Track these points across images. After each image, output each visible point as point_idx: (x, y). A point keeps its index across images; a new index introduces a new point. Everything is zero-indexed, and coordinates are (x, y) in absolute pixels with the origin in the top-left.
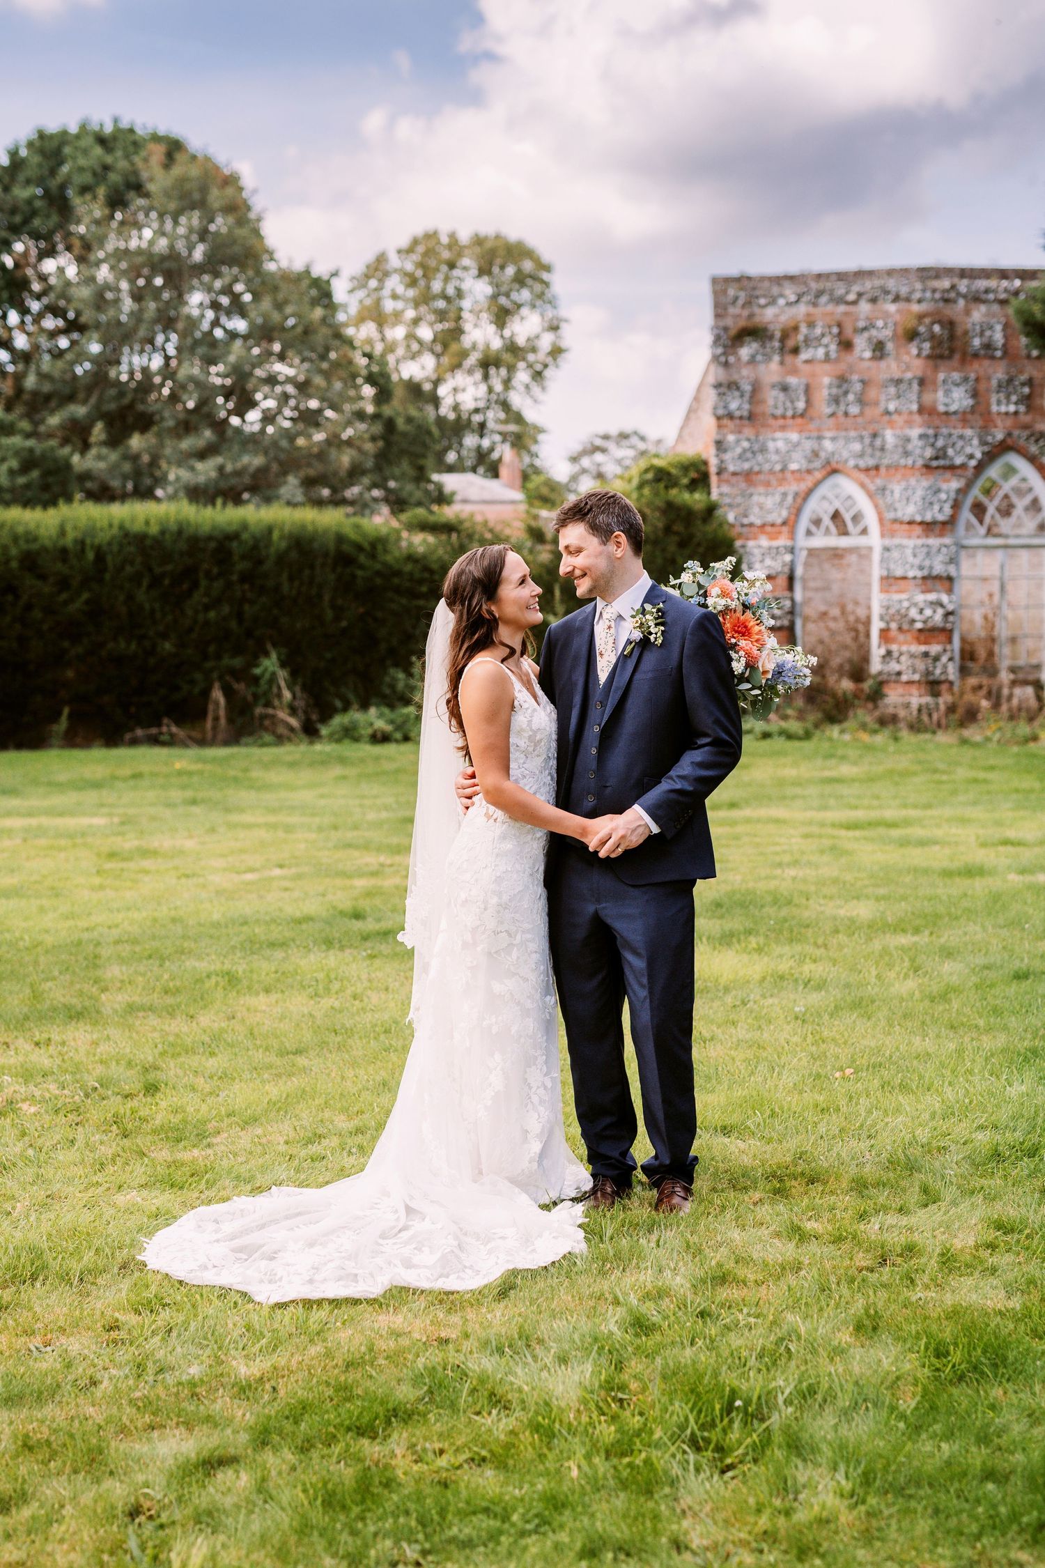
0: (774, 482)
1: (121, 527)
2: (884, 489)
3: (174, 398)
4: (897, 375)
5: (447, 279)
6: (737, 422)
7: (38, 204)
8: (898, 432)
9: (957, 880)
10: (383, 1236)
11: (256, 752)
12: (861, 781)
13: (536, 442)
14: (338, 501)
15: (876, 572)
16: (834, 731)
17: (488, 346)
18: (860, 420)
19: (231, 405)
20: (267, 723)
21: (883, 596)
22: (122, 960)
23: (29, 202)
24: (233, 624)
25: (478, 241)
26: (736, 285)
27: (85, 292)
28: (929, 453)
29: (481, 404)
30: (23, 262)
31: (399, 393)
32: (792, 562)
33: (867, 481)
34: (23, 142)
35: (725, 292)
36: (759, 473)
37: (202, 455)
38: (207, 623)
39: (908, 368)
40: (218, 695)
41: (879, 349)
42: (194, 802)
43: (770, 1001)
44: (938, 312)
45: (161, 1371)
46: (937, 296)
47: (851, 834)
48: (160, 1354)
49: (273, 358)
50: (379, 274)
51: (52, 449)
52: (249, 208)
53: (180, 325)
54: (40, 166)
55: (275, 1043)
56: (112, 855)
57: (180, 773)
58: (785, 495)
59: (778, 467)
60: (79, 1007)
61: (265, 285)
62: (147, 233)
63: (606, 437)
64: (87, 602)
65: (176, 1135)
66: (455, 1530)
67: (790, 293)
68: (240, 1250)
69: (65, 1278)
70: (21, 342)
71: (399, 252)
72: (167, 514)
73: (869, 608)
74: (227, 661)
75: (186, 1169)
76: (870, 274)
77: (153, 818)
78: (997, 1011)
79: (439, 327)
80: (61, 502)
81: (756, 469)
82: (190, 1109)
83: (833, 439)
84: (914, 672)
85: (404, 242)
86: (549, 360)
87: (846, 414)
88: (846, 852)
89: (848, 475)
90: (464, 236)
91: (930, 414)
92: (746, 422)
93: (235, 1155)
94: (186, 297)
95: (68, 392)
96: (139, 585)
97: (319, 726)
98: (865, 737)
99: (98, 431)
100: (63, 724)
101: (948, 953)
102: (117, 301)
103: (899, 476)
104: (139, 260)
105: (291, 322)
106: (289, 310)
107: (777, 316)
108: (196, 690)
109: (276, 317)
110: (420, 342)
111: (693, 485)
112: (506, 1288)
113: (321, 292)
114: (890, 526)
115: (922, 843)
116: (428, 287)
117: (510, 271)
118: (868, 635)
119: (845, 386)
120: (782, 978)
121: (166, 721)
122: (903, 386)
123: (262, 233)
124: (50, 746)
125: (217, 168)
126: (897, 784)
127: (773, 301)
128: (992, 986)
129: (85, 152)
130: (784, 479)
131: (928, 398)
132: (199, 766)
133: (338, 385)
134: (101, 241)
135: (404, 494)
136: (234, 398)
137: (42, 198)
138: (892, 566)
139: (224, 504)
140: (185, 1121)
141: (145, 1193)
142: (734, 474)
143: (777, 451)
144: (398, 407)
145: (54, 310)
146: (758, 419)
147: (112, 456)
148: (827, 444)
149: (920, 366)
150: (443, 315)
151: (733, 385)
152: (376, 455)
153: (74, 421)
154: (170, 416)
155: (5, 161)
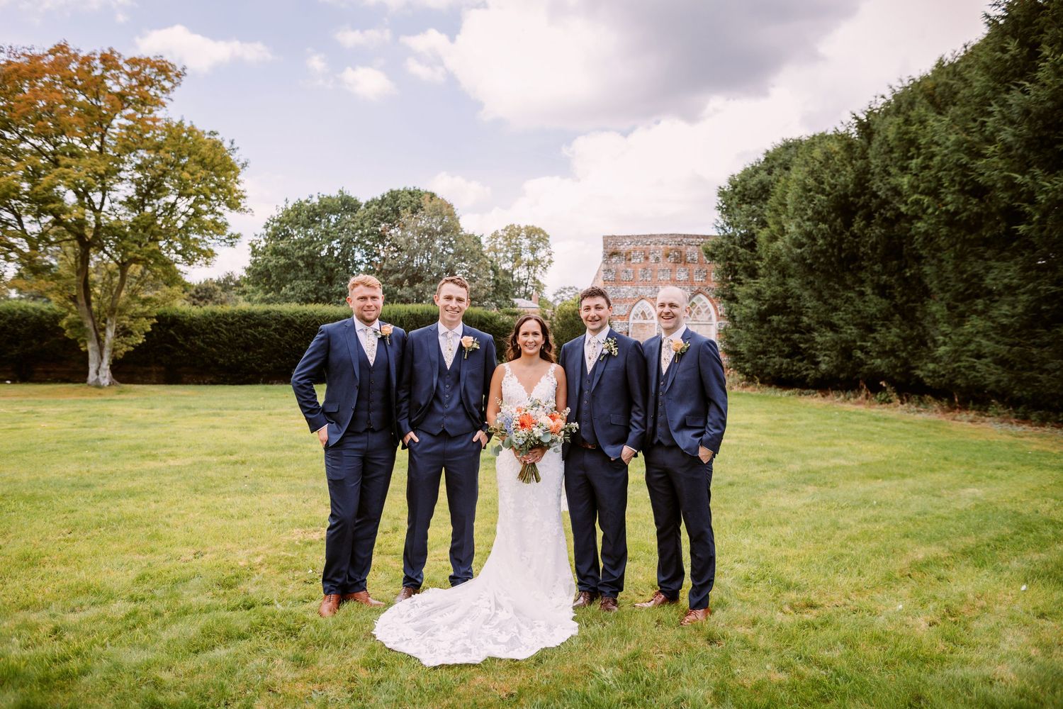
0: (622, 302)
1: (409, 312)
3: (429, 273)
4: (663, 269)
5: (517, 239)
6: (611, 282)
7: (390, 212)
10: (484, 623)
13: (543, 289)
15: (655, 331)
17: (529, 260)
18: (651, 282)
23: (387, 211)
25: (527, 227)
26: (610, 239)
27: (403, 240)
29: (526, 277)
30: (384, 230)
31: (501, 273)
32: (628, 328)
34: (386, 193)
35: (607, 241)
39: (667, 266)
41: (657, 259)
44: (676, 248)
46: (676, 243)
49: (461, 261)
50: (496, 237)
52: (455, 215)
53: (433, 250)
54: (391, 200)
58: (626, 306)
59: (624, 297)
61: (460, 239)
62: (423, 222)
63: (565, 288)
67: (628, 241)
68: (419, 629)
70: (382, 254)
71: (502, 230)
76: (655, 235)
79: (514, 254)
81: (617, 297)
83: (642, 288)
85: (504, 228)
86: (548, 264)
87: (646, 280)
89: (646, 300)
90: (522, 227)
92: (613, 282)
94: (435, 242)
95: (397, 270)
99: (406, 282)
102: (413, 242)
104: (420, 230)
105: (467, 250)
106: (467, 246)
107: (624, 249)
109: (463, 248)
110: (508, 258)
113: (477, 241)
116: (511, 241)
117: (536, 237)
119: (646, 271)
122: (665, 272)
123: (459, 223)
125: (446, 202)
127: (623, 244)
129: (405, 196)
130: (626, 301)
131: (673, 276)
133: (481, 270)
134: (409, 224)
135: (502, 304)
137: (391, 210)
143: (624, 292)
144: (500, 278)
145: (394, 245)
146: (617, 281)
147: (410, 290)
148: (640, 290)
149: (671, 265)
150: (515, 250)
151: (609, 270)
152: (493, 292)
153: (398, 279)
154: (429, 277)
155: (380, 198)
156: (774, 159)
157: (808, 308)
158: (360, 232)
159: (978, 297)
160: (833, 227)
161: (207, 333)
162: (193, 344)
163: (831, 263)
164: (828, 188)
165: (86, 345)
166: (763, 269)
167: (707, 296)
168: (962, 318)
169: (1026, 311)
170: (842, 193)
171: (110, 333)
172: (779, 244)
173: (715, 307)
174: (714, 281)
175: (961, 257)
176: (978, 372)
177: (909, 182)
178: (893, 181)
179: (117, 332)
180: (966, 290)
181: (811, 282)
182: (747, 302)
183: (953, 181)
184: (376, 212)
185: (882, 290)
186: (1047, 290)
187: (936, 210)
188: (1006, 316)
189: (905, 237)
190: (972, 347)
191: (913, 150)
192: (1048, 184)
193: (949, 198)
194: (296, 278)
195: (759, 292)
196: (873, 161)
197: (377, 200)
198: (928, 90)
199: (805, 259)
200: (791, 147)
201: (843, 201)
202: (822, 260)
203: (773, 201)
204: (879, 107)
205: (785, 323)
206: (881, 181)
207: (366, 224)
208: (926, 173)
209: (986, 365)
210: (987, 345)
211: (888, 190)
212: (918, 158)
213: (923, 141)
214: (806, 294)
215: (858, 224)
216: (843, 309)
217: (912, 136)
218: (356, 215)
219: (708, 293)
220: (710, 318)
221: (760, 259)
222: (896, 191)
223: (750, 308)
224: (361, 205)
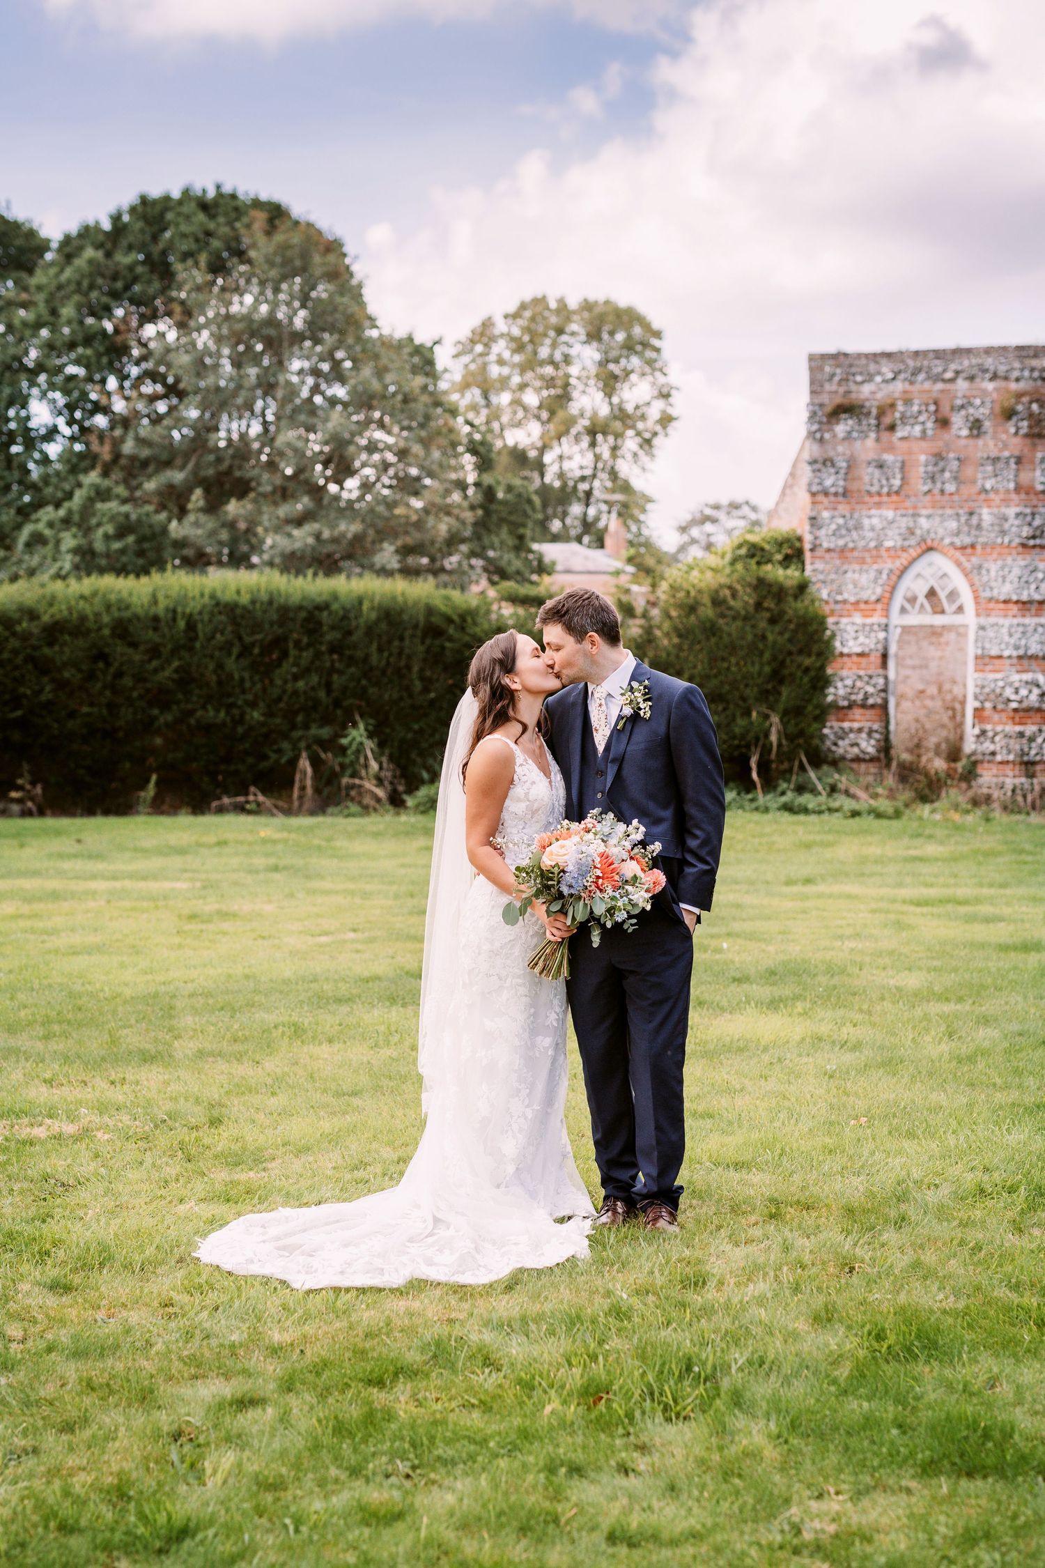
0: (869, 560)
1: (213, 596)
2: (980, 567)
3: (271, 465)
4: (993, 455)
5: (554, 346)
6: (832, 498)
7: (140, 269)
8: (995, 510)
9: (1012, 954)
10: (411, 1240)
11: (341, 822)
12: (944, 860)
13: (644, 511)
14: (436, 571)
15: (971, 650)
16: (925, 810)
17: (595, 414)
18: (956, 498)
19: (329, 473)
20: (353, 793)
21: (977, 675)
22: (195, 1011)
23: (131, 268)
24: (322, 694)
25: (587, 306)
26: (832, 362)
27: (185, 359)
28: (1026, 531)
29: (588, 472)
30: (122, 327)
31: (503, 461)
32: (886, 639)
33: (963, 559)
34: (126, 207)
35: (821, 369)
36: (853, 550)
37: (299, 522)
38: (295, 693)
39: (1005, 446)
40: (305, 764)
41: (976, 427)
42: (276, 869)
43: (804, 1060)
44: (1036, 391)
45: (208, 1337)
46: (1036, 374)
47: (918, 910)
48: (207, 1325)
49: (373, 426)
50: (485, 340)
51: (148, 515)
52: (351, 275)
53: (280, 393)
54: (142, 231)
55: (333, 1086)
56: (193, 917)
57: (264, 841)
58: (880, 572)
59: (873, 544)
60: (153, 1052)
61: (368, 352)
62: (249, 299)
63: (717, 507)
64: (176, 671)
65: (234, 1160)
66: (440, 1451)
67: (887, 370)
68: (284, 1248)
69: (128, 1266)
70: (119, 406)
71: (506, 317)
72: (258, 585)
73: (965, 685)
74: (314, 731)
75: (241, 1188)
76: (968, 351)
77: (236, 883)
78: (1018, 1072)
79: (545, 393)
80: (153, 570)
81: (851, 545)
82: (249, 1138)
83: (929, 517)
84: (1009, 752)
85: (512, 307)
86: (658, 428)
87: (942, 492)
88: (909, 927)
89: (942, 552)
90: (573, 303)
91: (1027, 493)
92: (841, 499)
93: (287, 1178)
94: (286, 363)
95: (166, 458)
96: (229, 654)
97: (405, 797)
98: (956, 817)
99: (197, 497)
100: (151, 790)
101: (985, 1021)
102: (217, 366)
103: (995, 556)
104: (239, 326)
105: (392, 389)
106: (389, 378)
107: (873, 393)
108: (284, 760)
109: (376, 385)
110: (525, 409)
111: (787, 561)
112: (513, 1283)
113: (423, 360)
114: (985, 605)
115: (987, 920)
116: (535, 353)
117: (620, 337)
118: (963, 715)
119: (941, 464)
120: (820, 1039)
121: (252, 789)
122: (1000, 465)
123: (366, 299)
124: (138, 813)
125: (319, 232)
126: (980, 864)
127: (870, 379)
128: (1020, 1051)
129: (188, 218)
130: (880, 557)
131: (1025, 477)
132: (285, 835)
133: (436, 454)
134: (202, 308)
135: (503, 563)
136: (332, 466)
137: (143, 263)
138: (987, 646)
139: (315, 574)
140: (244, 1149)
141: (203, 1205)
142: (829, 550)
143: (872, 529)
145: (154, 376)
146: (853, 495)
147: (209, 523)
148: (923, 522)
149: (1017, 444)
150: (550, 382)
151: (828, 462)
152: (475, 524)
153: (171, 487)
154: (267, 483)
155: (107, 225)
158: (44, 333)
184: (96, 269)
197: (97, 227)
207: (67, 311)
218: (33, 281)
224: (47, 249)
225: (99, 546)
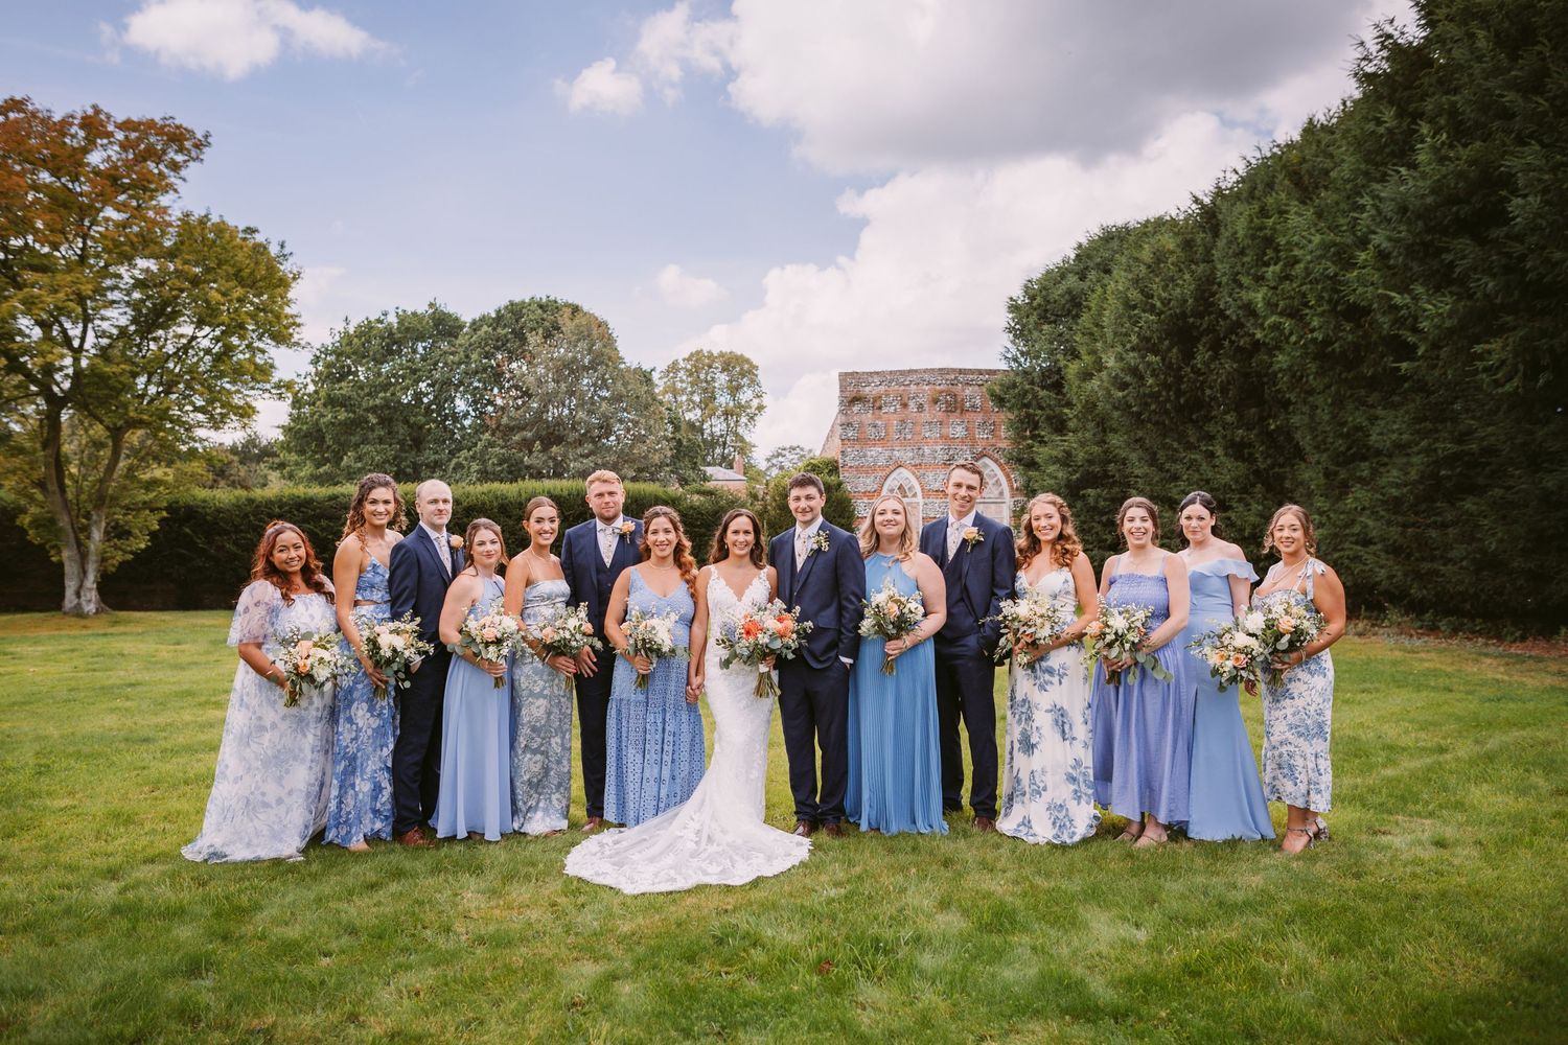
0: (870, 472)
2: (924, 475)
3: (574, 429)
4: (929, 421)
5: (707, 373)
6: (852, 442)
7: (510, 336)
8: (931, 448)
13: (750, 451)
14: (654, 480)
15: (921, 515)
17: (727, 405)
18: (911, 441)
19: (601, 433)
23: (505, 336)
25: (722, 355)
26: (850, 377)
27: (531, 379)
28: (945, 458)
29: (724, 433)
30: (501, 364)
31: (684, 428)
33: (915, 471)
34: (503, 307)
35: (845, 380)
36: (862, 467)
37: (586, 456)
39: (935, 417)
41: (920, 407)
44: (948, 390)
46: (948, 382)
49: (622, 410)
50: (674, 371)
51: (513, 454)
53: (577, 395)
54: (511, 318)
58: (875, 478)
59: (872, 464)
61: (620, 375)
62: (562, 350)
63: (784, 449)
67: (877, 380)
68: (615, 864)
70: (499, 401)
71: (684, 360)
76: (916, 371)
79: (703, 396)
81: (861, 465)
83: (898, 451)
85: (687, 356)
86: (757, 412)
87: (905, 439)
89: (905, 468)
90: (715, 353)
91: (945, 439)
92: (856, 442)
94: (580, 381)
95: (523, 426)
99: (537, 445)
102: (547, 383)
103: (931, 469)
104: (557, 363)
106: (630, 387)
107: (871, 391)
109: (623, 391)
110: (694, 403)
111: (830, 472)
113: (646, 378)
114: (926, 493)
116: (698, 377)
117: (737, 369)
119: (904, 425)
122: (932, 426)
125: (596, 318)
127: (869, 385)
129: (533, 312)
130: (875, 470)
131: (944, 431)
133: (653, 424)
134: (539, 355)
135: (687, 476)
136: (603, 430)
137: (511, 333)
138: (929, 512)
142: (850, 467)
143: (871, 457)
144: (682, 435)
145: (517, 387)
146: (862, 441)
147: (543, 457)
148: (896, 453)
149: (940, 416)
150: (705, 390)
151: (849, 424)
152: (672, 456)
153: (524, 439)
154: (572, 436)
155: (493, 315)
156: (1089, 257)
157: (1137, 477)
158: (463, 367)
159: (1364, 458)
160: (1167, 362)
161: (241, 531)
162: (220, 548)
163: (1167, 412)
164: (1158, 304)
165: (59, 552)
166: (1075, 420)
167: (996, 461)
168: (1345, 488)
169: (1422, 477)
170: (1178, 311)
171: (97, 535)
172: (1095, 383)
173: (1008, 476)
174: (1004, 439)
175: (1339, 403)
176: (1365, 564)
177: (1264, 299)
178: (1245, 296)
179: (106, 533)
180: (1349, 448)
181: (1141, 438)
182: (1051, 469)
183: (1320, 298)
184: (488, 336)
185: (1238, 450)
186: (1444, 449)
187: (1301, 337)
188: (1397, 486)
189: (1266, 375)
190: (1356, 529)
191: (1270, 253)
192: (1430, 307)
193: (1315, 323)
194: (365, 441)
195: (1068, 454)
196: (1219, 266)
197: (489, 317)
198: (1293, 165)
199: (1130, 407)
200: (1113, 238)
201: (1180, 323)
202: (1153, 407)
203: (1085, 320)
204: (1229, 186)
205: (1105, 500)
206: (1230, 295)
207: (474, 356)
208: (1286, 285)
209: (1375, 554)
210: (1374, 527)
211: (1240, 308)
212: (1275, 264)
213: (1282, 241)
214: (1134, 456)
215: (1202, 356)
216: (1185, 477)
217: (1268, 232)
218: (458, 342)
219: (996, 456)
220: (1001, 493)
221: (1069, 405)
222: (1249, 309)
223: (1056, 478)
224: (464, 326)
225: (490, 469)
